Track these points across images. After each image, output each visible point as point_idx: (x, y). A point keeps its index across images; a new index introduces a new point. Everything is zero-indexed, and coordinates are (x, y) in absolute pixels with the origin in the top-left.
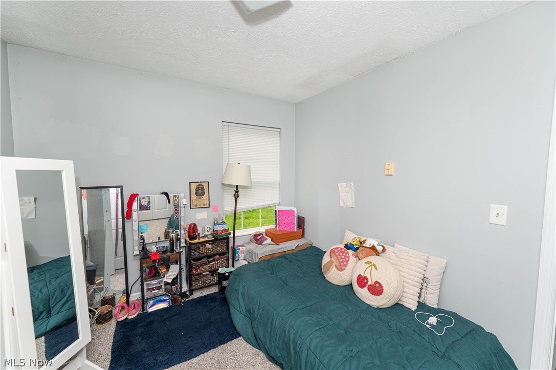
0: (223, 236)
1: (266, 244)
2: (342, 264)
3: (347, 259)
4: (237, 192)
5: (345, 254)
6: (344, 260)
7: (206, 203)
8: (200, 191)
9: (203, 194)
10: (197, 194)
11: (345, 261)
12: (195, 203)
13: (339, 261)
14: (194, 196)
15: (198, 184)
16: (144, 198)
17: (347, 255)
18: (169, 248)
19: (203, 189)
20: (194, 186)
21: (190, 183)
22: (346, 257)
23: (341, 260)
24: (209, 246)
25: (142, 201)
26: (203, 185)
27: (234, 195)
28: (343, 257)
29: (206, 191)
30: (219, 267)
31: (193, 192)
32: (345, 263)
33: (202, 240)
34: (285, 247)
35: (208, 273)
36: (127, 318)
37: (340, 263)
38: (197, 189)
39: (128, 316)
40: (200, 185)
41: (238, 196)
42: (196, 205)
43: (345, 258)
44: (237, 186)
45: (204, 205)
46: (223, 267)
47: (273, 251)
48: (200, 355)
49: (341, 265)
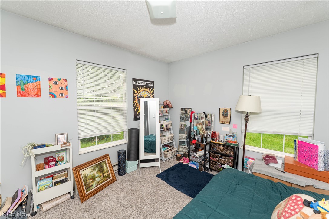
0: (230, 144)
1: (271, 166)
2: (284, 214)
3: (293, 213)
4: (247, 116)
5: (296, 207)
6: (289, 211)
7: (228, 121)
8: (225, 113)
9: (227, 115)
10: (223, 115)
11: (288, 213)
12: (222, 121)
13: (284, 209)
14: (222, 116)
15: (224, 109)
16: (196, 114)
17: (297, 210)
18: (200, 140)
19: (227, 112)
20: (222, 110)
21: (220, 108)
22: (294, 210)
23: (287, 209)
24: (222, 148)
25: (195, 115)
26: (227, 110)
27: (245, 119)
28: (292, 208)
29: (229, 114)
30: (226, 164)
31: (221, 113)
32: (287, 215)
33: (217, 142)
34: (291, 179)
35: (220, 164)
36: (182, 163)
37: (283, 211)
38: (224, 112)
39: (183, 162)
40: (225, 110)
41: (248, 120)
42: (222, 122)
43: (292, 210)
44: (248, 113)
45: (227, 122)
46: (228, 165)
47: (271, 174)
48: (180, 191)
49: (282, 213)
